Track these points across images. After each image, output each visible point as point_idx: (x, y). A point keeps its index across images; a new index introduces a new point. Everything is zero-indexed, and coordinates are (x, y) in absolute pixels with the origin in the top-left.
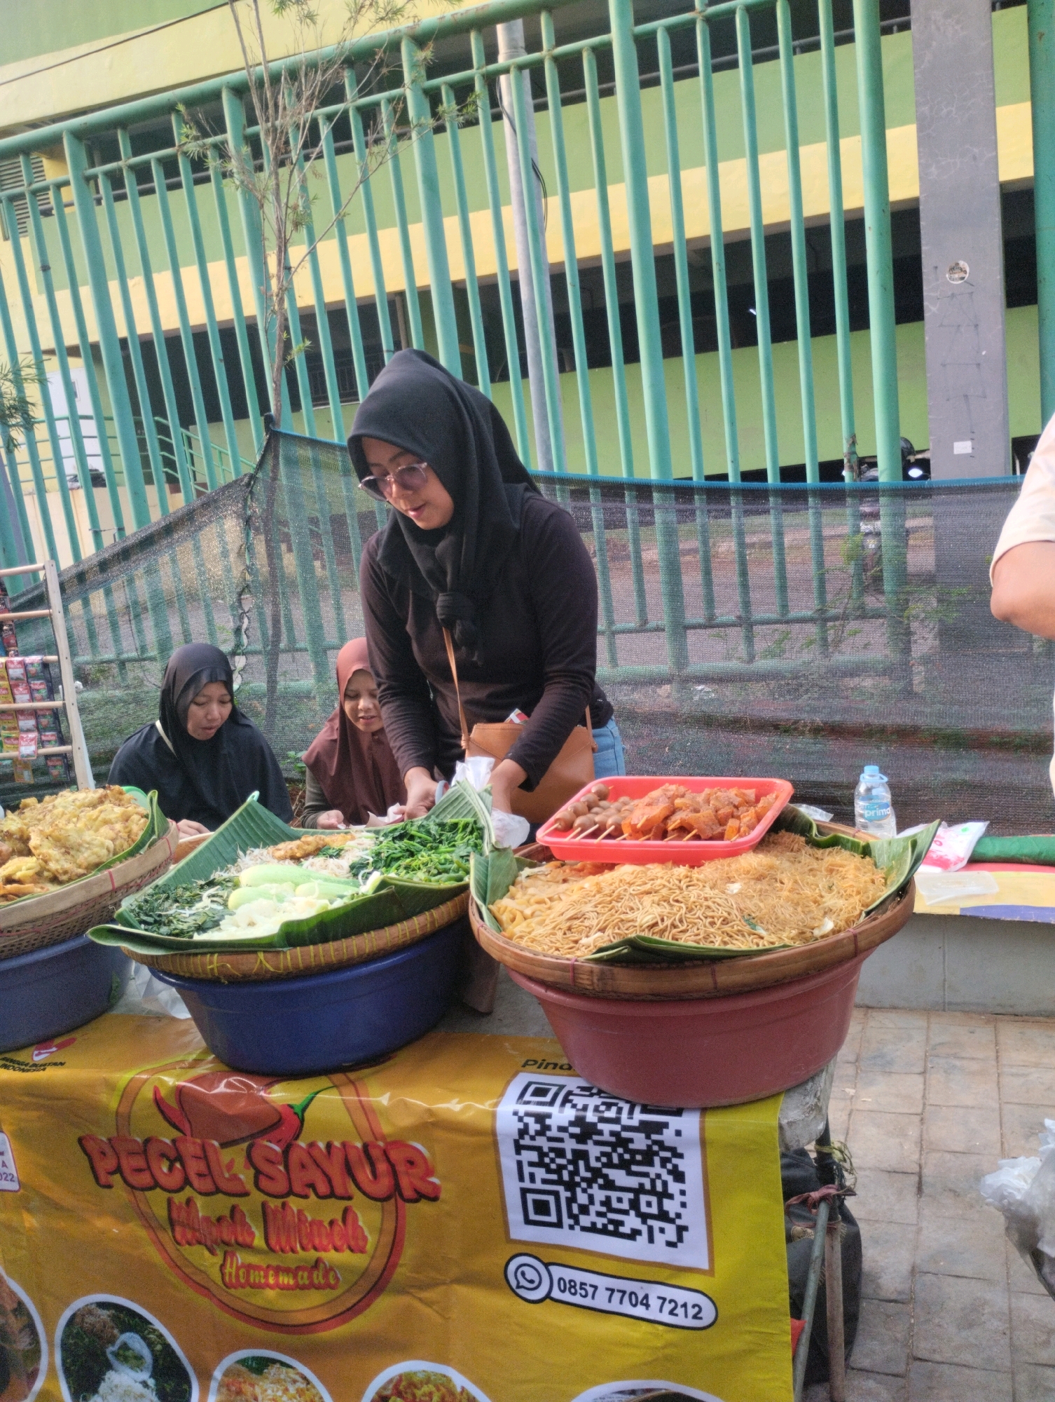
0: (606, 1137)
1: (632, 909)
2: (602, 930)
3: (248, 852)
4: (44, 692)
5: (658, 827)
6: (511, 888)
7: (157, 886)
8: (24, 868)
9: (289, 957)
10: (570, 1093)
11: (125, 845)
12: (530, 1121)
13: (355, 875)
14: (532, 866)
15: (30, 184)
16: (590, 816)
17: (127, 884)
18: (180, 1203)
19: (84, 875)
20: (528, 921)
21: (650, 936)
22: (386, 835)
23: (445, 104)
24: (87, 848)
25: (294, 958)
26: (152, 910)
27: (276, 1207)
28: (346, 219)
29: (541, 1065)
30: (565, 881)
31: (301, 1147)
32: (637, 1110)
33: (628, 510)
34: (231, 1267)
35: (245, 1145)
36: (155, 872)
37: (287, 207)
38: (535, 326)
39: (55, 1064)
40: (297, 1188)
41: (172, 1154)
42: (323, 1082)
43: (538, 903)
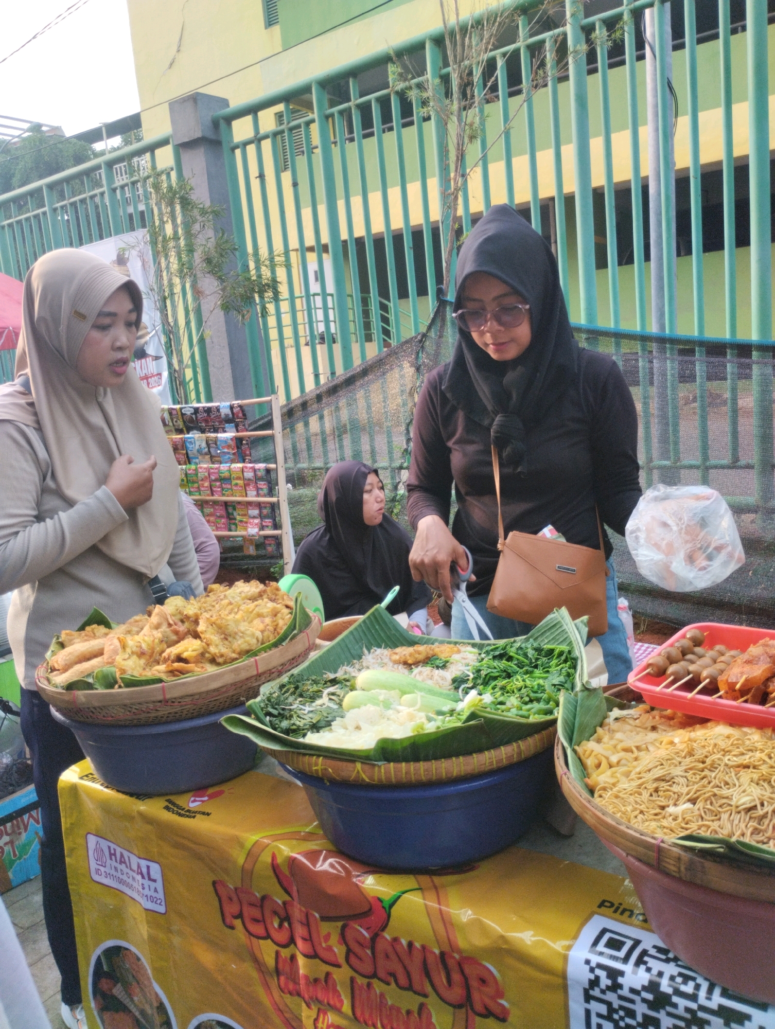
0: (681, 1011)
1: (727, 783)
2: (693, 801)
3: (372, 651)
4: (265, 491)
5: (758, 689)
6: (599, 730)
7: (292, 675)
8: (190, 649)
9: (383, 771)
10: (644, 953)
11: (271, 637)
12: (602, 974)
13: (457, 688)
14: (622, 707)
15: (288, 123)
16: (682, 663)
17: (270, 670)
18: (286, 957)
19: (237, 659)
20: (613, 769)
21: (754, 843)
22: (487, 653)
23: (597, 31)
24: (241, 637)
25: (387, 772)
26: (278, 704)
27: (362, 984)
28: (512, 131)
29: (618, 908)
30: (654, 728)
31: (386, 939)
32: (717, 992)
33: (728, 365)
34: (323, 1023)
35: (340, 924)
36: (295, 661)
37: (466, 124)
38: (659, 214)
39: (204, 813)
40: (381, 973)
41: (282, 913)
42: (410, 881)
43: (627, 750)
